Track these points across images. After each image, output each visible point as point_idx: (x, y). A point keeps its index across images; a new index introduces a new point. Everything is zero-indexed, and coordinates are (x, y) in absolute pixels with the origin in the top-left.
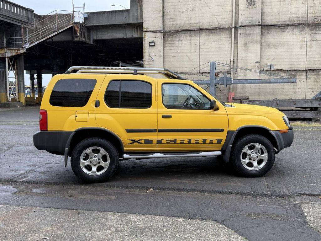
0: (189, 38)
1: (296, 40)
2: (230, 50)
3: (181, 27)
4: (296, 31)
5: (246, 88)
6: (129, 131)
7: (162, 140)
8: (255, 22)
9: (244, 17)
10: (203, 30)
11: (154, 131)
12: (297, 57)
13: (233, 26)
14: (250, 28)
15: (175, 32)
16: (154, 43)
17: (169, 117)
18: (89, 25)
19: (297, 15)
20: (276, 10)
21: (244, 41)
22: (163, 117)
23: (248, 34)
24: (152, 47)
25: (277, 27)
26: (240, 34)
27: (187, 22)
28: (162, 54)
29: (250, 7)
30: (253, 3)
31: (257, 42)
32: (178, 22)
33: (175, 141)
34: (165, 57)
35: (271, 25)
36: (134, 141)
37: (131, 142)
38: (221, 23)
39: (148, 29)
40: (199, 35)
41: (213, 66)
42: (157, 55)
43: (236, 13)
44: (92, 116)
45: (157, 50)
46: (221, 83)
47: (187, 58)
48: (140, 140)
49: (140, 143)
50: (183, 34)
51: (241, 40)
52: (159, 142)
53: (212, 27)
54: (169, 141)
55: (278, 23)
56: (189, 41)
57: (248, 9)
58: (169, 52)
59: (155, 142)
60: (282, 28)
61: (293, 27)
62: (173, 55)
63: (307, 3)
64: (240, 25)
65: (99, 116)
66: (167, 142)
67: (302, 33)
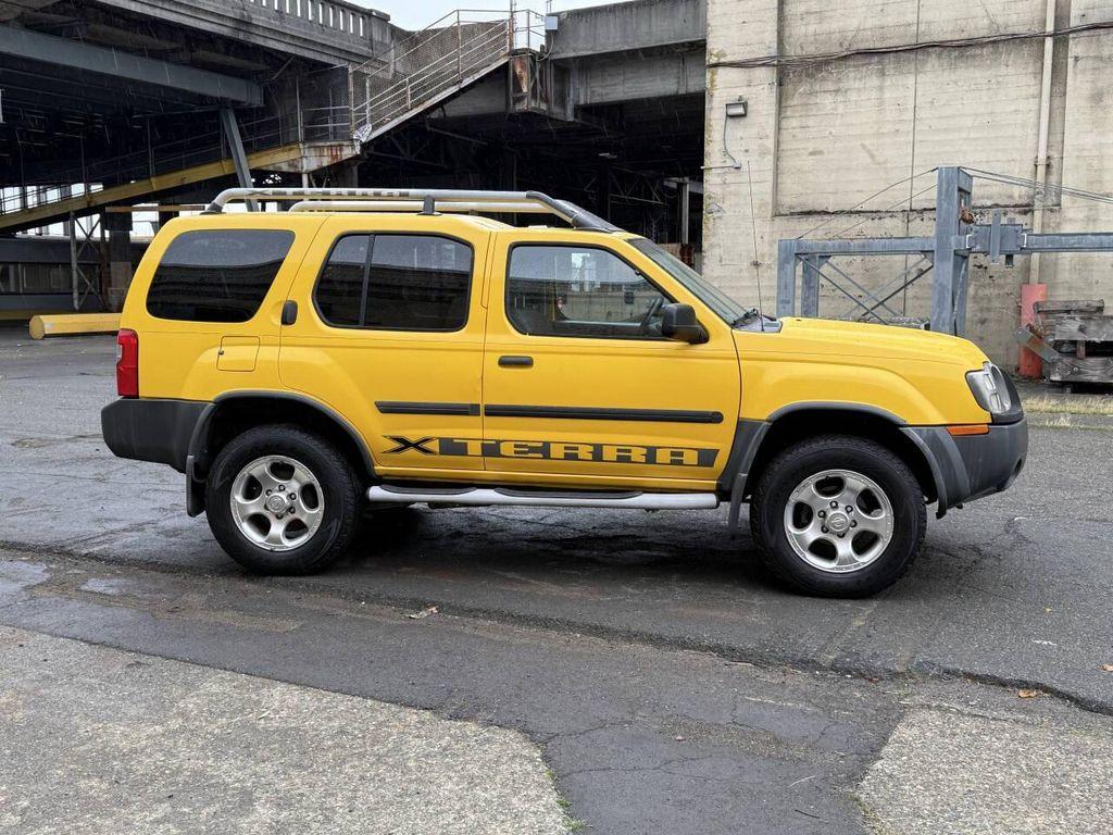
0: (874, 81)
2: (1032, 120)
3: (846, 44)
5: (1095, 268)
6: (387, 408)
7: (499, 442)
10: (930, 50)
11: (469, 410)
13: (1050, 28)
15: (821, 62)
16: (745, 105)
17: (526, 363)
18: (563, 56)
21: (1089, 85)
22: (505, 363)
24: (737, 120)
26: (1076, 59)
27: (869, 23)
28: (770, 143)
32: (834, 26)
33: (544, 450)
34: (782, 154)
36: (405, 444)
37: (397, 445)
38: (1000, 20)
39: (724, 55)
40: (913, 70)
41: (948, 183)
42: (753, 147)
44: (268, 353)
45: (754, 131)
46: (978, 247)
47: (866, 155)
48: (426, 440)
49: (426, 451)
50: (854, 66)
51: (1078, 83)
52: (491, 450)
53: (965, 35)
54: (524, 449)
56: (874, 94)
58: (800, 136)
59: (474, 448)
62: (811, 146)
64: (1074, 22)
65: (288, 354)
66: (515, 452)
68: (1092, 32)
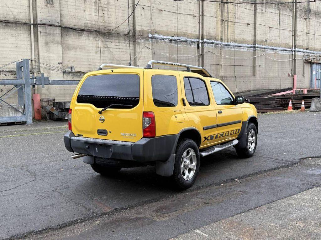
1: (91, 45)
2: (29, 47)
4: (91, 37)
5: (51, 89)
8: (55, 23)
9: (43, 14)
12: (94, 61)
13: (32, 22)
14: (50, 28)
19: (91, 22)
20: (72, 14)
21: (44, 40)
23: (49, 33)
25: (75, 31)
26: (41, 32)
29: (49, 6)
30: (51, 2)
31: (58, 43)
35: (69, 28)
38: (17, 17)
41: (26, 64)
43: (33, 9)
46: (38, 83)
51: (42, 39)
53: (6, 19)
55: (75, 27)
57: (47, 8)
60: (79, 32)
61: (88, 32)
63: (98, 12)
64: (39, 22)
67: (96, 39)
68: (44, 26)
